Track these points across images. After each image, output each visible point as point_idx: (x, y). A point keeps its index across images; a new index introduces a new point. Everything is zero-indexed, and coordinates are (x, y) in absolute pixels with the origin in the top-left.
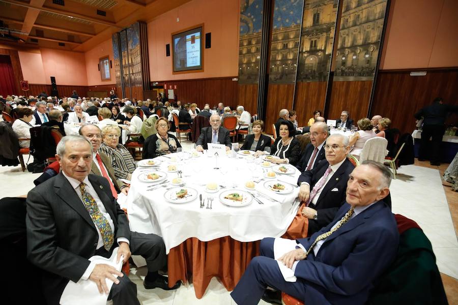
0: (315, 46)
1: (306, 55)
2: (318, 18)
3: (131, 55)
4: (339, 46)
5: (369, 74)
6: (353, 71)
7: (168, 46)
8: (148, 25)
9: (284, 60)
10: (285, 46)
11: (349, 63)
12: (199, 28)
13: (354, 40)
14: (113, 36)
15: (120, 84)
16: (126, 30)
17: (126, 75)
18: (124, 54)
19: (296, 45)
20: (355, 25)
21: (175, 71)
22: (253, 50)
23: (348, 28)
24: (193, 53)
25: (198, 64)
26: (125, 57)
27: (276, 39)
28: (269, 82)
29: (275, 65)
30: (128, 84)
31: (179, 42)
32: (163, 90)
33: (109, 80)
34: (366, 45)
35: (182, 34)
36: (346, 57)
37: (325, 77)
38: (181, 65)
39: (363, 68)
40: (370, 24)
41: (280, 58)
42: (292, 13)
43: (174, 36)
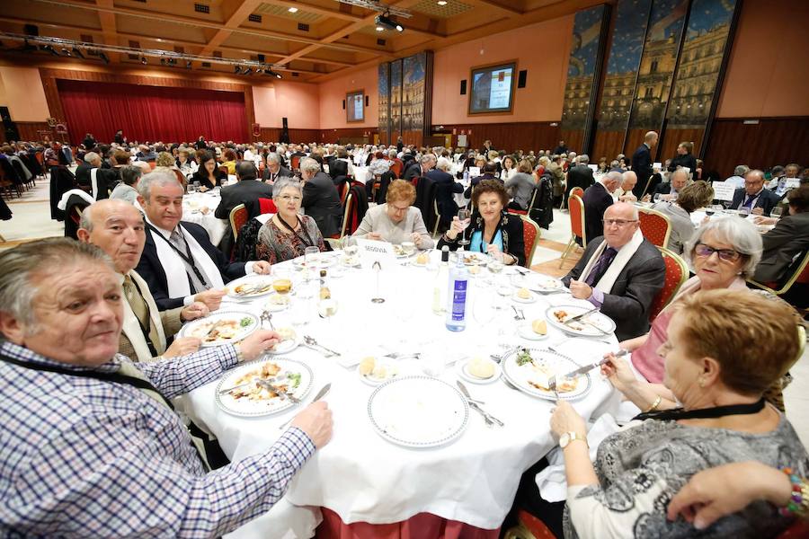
0: (651, 93)
1: (640, 102)
2: (656, 66)
3: (408, 91)
4: (675, 95)
5: (702, 122)
6: (686, 119)
7: (464, 83)
8: (435, 55)
9: (617, 107)
10: (619, 93)
11: (683, 112)
12: (511, 64)
13: (690, 90)
14: (380, 66)
15: (384, 128)
16: (402, 59)
17: (396, 116)
18: (396, 89)
19: (631, 93)
20: (691, 76)
21: (471, 113)
22: (582, 95)
23: (685, 79)
24: (500, 91)
25: (506, 105)
26: (396, 93)
27: (609, 85)
28: (598, 128)
29: (606, 112)
30: (398, 127)
31: (480, 79)
32: (450, 135)
33: (362, 121)
34: (700, 96)
35: (487, 70)
36: (681, 106)
37: (659, 125)
38: (480, 105)
39: (696, 117)
40: (707, 76)
41: (612, 104)
42: (628, 60)
43: (474, 71)
